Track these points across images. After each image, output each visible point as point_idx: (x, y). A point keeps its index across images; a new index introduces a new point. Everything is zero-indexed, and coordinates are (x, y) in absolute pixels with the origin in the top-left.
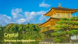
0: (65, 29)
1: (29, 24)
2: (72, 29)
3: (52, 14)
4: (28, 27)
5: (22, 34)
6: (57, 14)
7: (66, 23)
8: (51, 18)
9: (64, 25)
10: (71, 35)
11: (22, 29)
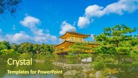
0: (77, 52)
1: (44, 44)
2: (84, 53)
3: (67, 37)
4: (43, 47)
5: (36, 53)
6: (71, 38)
7: (79, 48)
8: (66, 41)
9: (77, 49)
10: (82, 58)
11: (37, 48)
